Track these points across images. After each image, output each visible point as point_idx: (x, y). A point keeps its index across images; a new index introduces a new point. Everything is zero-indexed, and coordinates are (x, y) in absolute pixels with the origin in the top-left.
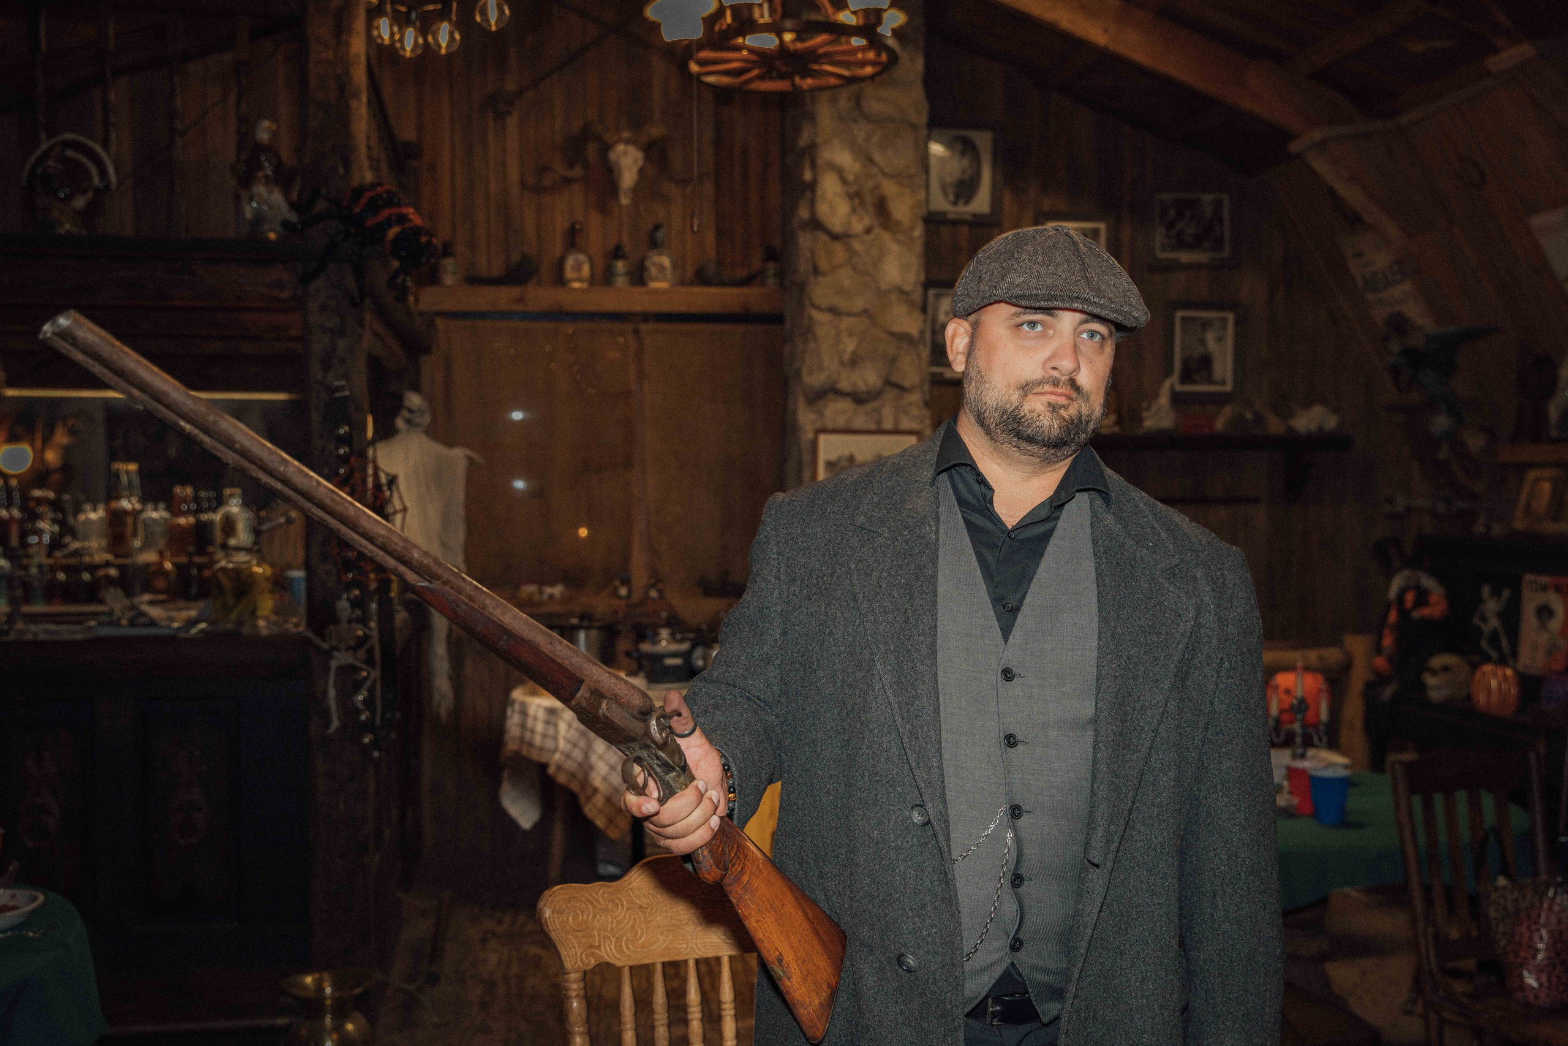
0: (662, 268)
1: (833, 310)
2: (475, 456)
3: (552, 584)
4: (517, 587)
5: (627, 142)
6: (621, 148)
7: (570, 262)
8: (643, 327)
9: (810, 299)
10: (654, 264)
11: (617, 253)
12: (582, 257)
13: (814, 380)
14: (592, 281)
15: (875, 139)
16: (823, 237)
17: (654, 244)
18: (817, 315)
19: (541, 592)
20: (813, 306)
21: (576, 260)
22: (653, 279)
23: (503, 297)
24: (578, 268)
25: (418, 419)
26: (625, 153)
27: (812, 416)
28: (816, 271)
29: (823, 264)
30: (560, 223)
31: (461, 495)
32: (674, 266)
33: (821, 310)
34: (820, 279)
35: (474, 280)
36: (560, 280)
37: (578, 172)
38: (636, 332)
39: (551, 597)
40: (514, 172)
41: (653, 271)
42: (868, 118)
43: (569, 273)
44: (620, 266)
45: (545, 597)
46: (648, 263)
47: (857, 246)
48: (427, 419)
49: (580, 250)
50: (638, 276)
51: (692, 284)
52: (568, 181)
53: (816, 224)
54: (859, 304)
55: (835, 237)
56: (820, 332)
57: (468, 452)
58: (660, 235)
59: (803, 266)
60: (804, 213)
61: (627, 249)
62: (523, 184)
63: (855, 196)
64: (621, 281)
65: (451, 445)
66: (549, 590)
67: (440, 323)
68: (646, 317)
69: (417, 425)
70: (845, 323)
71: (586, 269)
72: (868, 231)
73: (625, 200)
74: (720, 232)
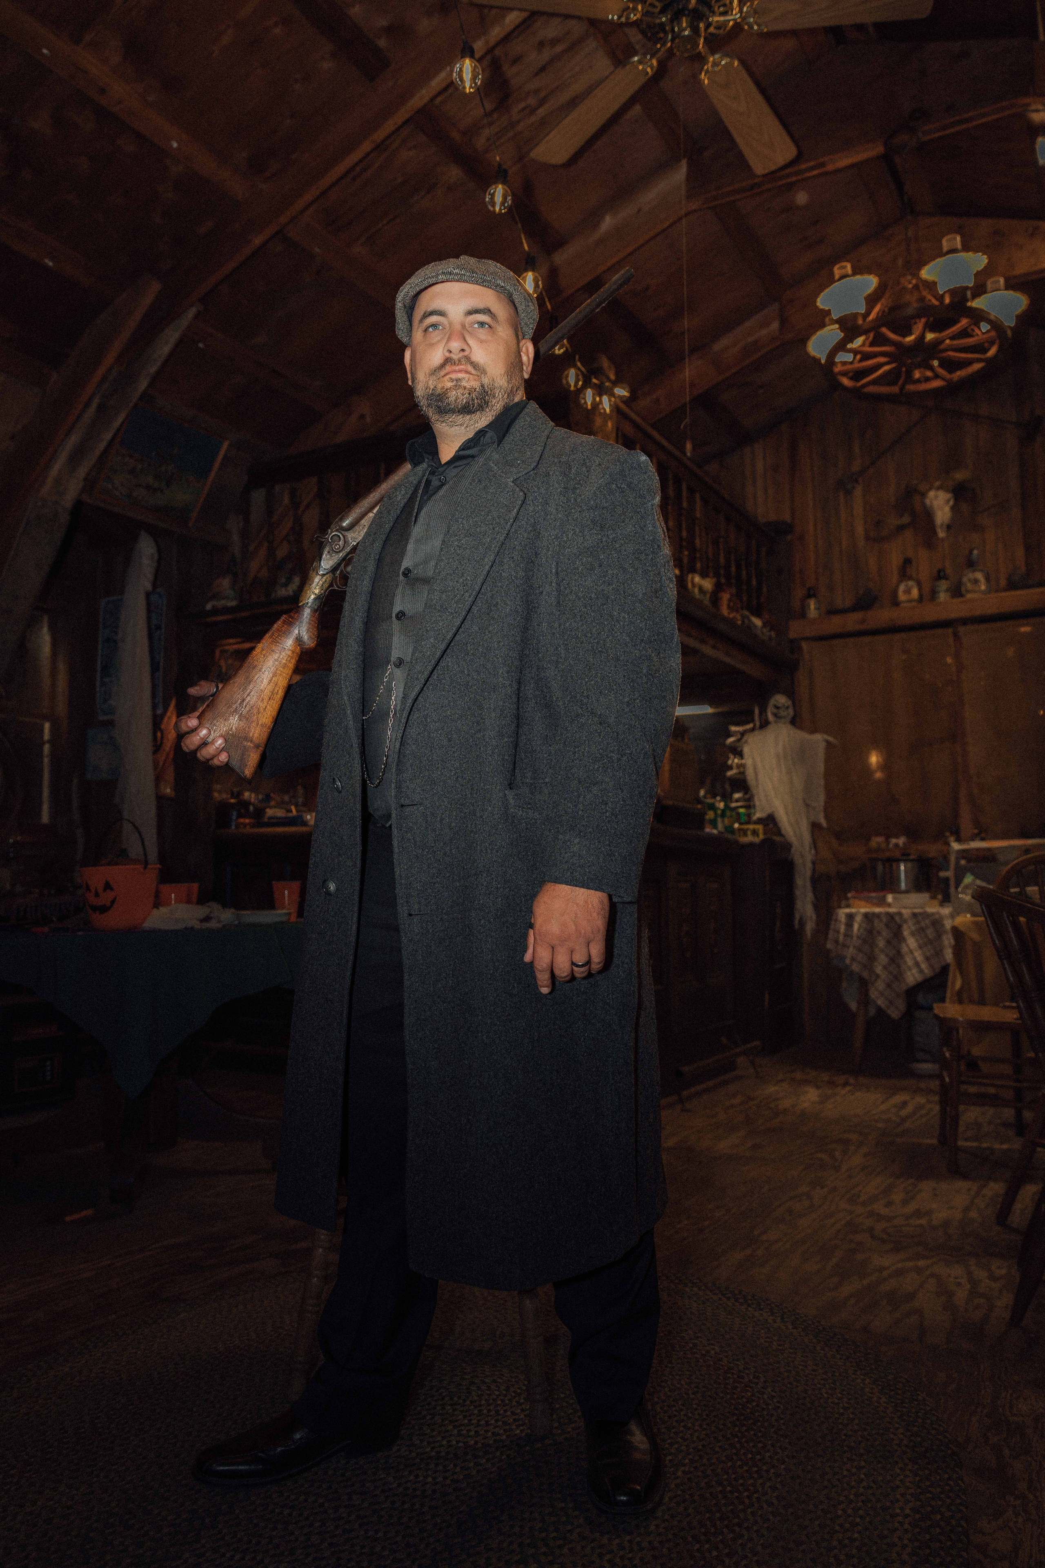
0: (976, 581)
2: (830, 739)
3: (897, 836)
4: (869, 839)
5: (939, 488)
6: (932, 494)
7: (902, 587)
8: (962, 630)
10: (969, 580)
11: (940, 575)
12: (912, 583)
14: (921, 599)
17: (971, 564)
19: (888, 843)
21: (907, 586)
22: (968, 591)
23: (851, 621)
24: (908, 591)
25: (782, 713)
26: (936, 497)
30: (895, 560)
31: (821, 767)
32: (988, 579)
35: (832, 612)
36: (896, 603)
37: (906, 519)
38: (956, 635)
39: (897, 845)
40: (860, 530)
41: (969, 586)
43: (902, 597)
44: (943, 585)
45: (891, 846)
46: (965, 579)
48: (791, 712)
49: (910, 578)
50: (957, 592)
51: (1005, 590)
52: (901, 528)
57: (826, 737)
58: (975, 557)
61: (949, 571)
62: (867, 538)
64: (942, 596)
65: (813, 731)
66: (894, 841)
67: (804, 645)
68: (965, 621)
69: (784, 717)
71: (915, 592)
73: (941, 534)
74: (1028, 548)
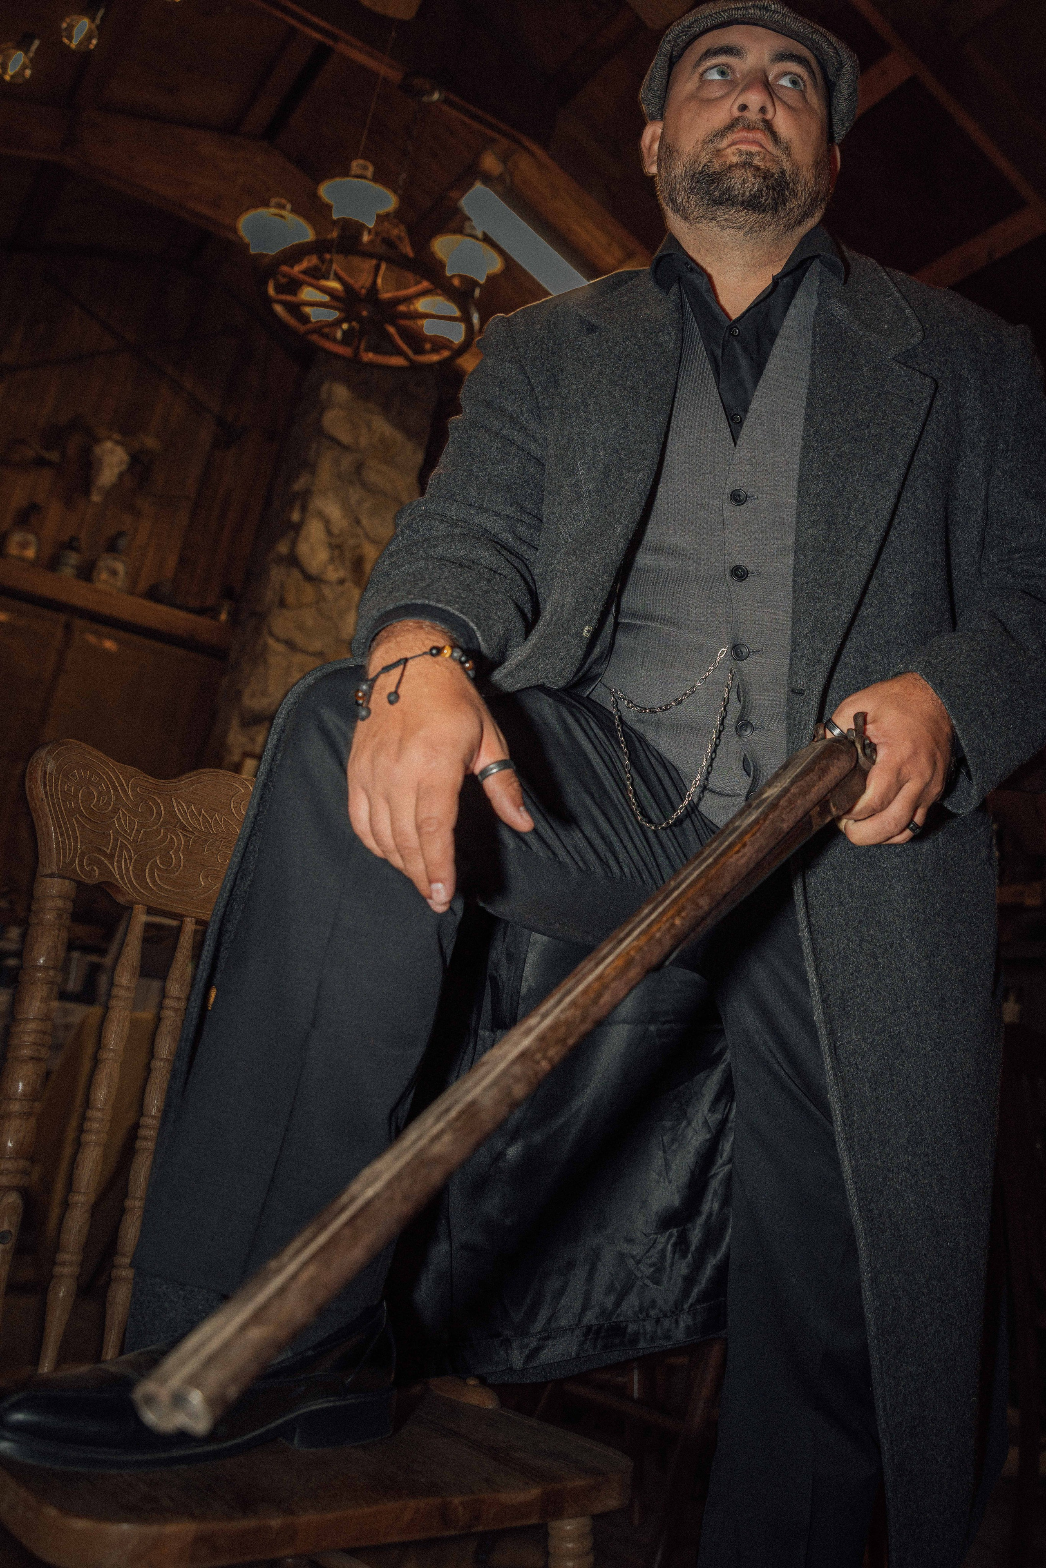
0: (114, 573)
1: (290, 644)
5: (118, 443)
6: (108, 445)
7: (16, 538)
8: (77, 622)
9: (269, 627)
10: (107, 567)
11: (71, 545)
12: (31, 538)
13: (253, 702)
14: (36, 562)
15: (366, 505)
16: (296, 573)
17: (112, 549)
18: (271, 642)
20: (271, 634)
21: (24, 538)
22: (101, 580)
24: (24, 545)
26: (109, 450)
27: (242, 739)
28: (282, 604)
29: (291, 599)
30: (18, 498)
32: (128, 575)
33: (278, 640)
34: (285, 612)
37: (54, 456)
38: (68, 624)
41: (104, 572)
42: (364, 485)
43: (11, 549)
44: (71, 557)
46: (101, 564)
47: (327, 591)
49: (31, 530)
50: (86, 573)
51: (142, 596)
52: (41, 462)
53: (293, 561)
54: (317, 645)
55: (309, 578)
56: (272, 660)
58: (122, 542)
59: (270, 596)
60: (283, 548)
61: (83, 544)
63: (336, 548)
64: (68, 571)
68: (84, 613)
70: (297, 658)
71: (31, 551)
72: (341, 582)
73: (96, 498)
